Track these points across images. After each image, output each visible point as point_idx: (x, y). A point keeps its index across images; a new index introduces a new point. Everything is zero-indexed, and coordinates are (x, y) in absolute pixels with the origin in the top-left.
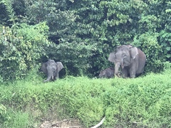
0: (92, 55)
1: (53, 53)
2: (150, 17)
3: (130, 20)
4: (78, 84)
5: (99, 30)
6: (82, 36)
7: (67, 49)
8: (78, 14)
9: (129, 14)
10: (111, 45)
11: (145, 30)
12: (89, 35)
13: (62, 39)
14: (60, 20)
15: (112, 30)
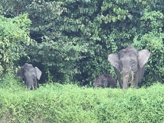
0: (81, 57)
1: (34, 53)
2: (155, 13)
3: (130, 16)
4: (67, 93)
5: (90, 28)
6: (69, 34)
7: (51, 50)
8: (65, 6)
9: (129, 9)
10: (104, 47)
11: (148, 29)
12: (78, 33)
13: (46, 37)
14: (43, 13)
15: (106, 27)
